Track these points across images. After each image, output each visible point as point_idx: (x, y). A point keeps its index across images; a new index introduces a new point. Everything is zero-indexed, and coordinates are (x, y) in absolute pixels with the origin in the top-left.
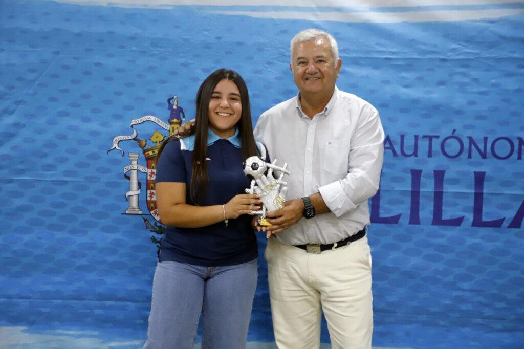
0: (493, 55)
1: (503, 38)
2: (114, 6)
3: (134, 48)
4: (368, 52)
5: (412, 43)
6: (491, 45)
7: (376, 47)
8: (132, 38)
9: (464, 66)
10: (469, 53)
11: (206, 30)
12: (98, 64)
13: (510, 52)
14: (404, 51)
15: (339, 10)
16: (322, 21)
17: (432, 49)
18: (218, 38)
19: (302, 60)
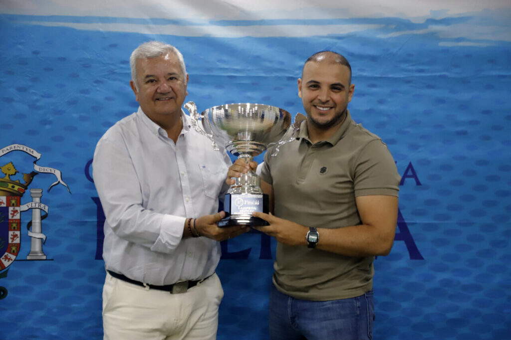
1: (351, 54)
4: (209, 70)
5: (256, 60)
7: (218, 63)
11: (20, 44)
13: (359, 70)
14: (249, 68)
15: (175, 22)
16: (157, 35)
17: (279, 67)
18: (36, 53)
19: (151, 78)
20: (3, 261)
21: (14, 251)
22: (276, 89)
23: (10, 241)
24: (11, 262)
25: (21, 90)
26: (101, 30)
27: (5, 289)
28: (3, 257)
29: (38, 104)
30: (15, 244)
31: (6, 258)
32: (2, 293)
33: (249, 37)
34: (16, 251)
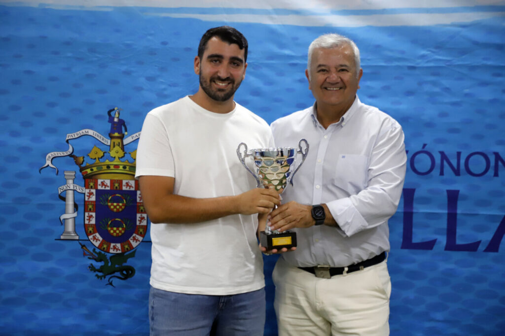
0: (466, 63)
1: (476, 43)
2: (46, 7)
3: (69, 55)
5: (377, 49)
6: (463, 52)
8: (68, 43)
9: (434, 74)
10: (440, 60)
11: (151, 35)
12: (29, 72)
13: (484, 59)
14: (369, 58)
15: (297, 12)
16: (279, 25)
17: (400, 56)
18: (164, 43)
19: (323, 68)
20: (131, 241)
21: (141, 233)
22: (396, 78)
23: (138, 223)
24: (138, 243)
25: (150, 79)
26: (225, 21)
27: (133, 268)
28: (132, 238)
29: (166, 93)
30: (142, 226)
31: (134, 239)
32: (130, 272)
33: (369, 26)
34: (143, 233)
